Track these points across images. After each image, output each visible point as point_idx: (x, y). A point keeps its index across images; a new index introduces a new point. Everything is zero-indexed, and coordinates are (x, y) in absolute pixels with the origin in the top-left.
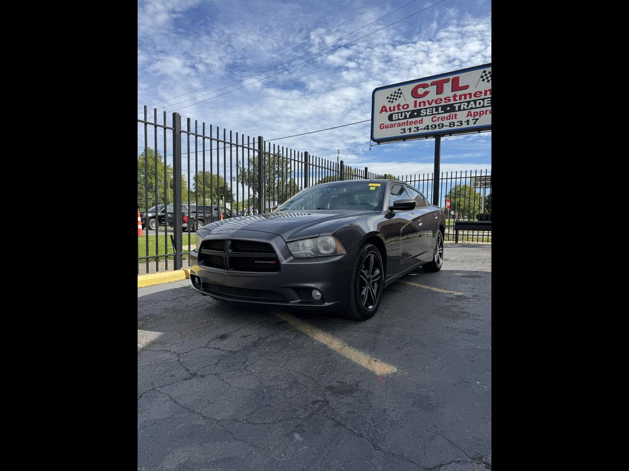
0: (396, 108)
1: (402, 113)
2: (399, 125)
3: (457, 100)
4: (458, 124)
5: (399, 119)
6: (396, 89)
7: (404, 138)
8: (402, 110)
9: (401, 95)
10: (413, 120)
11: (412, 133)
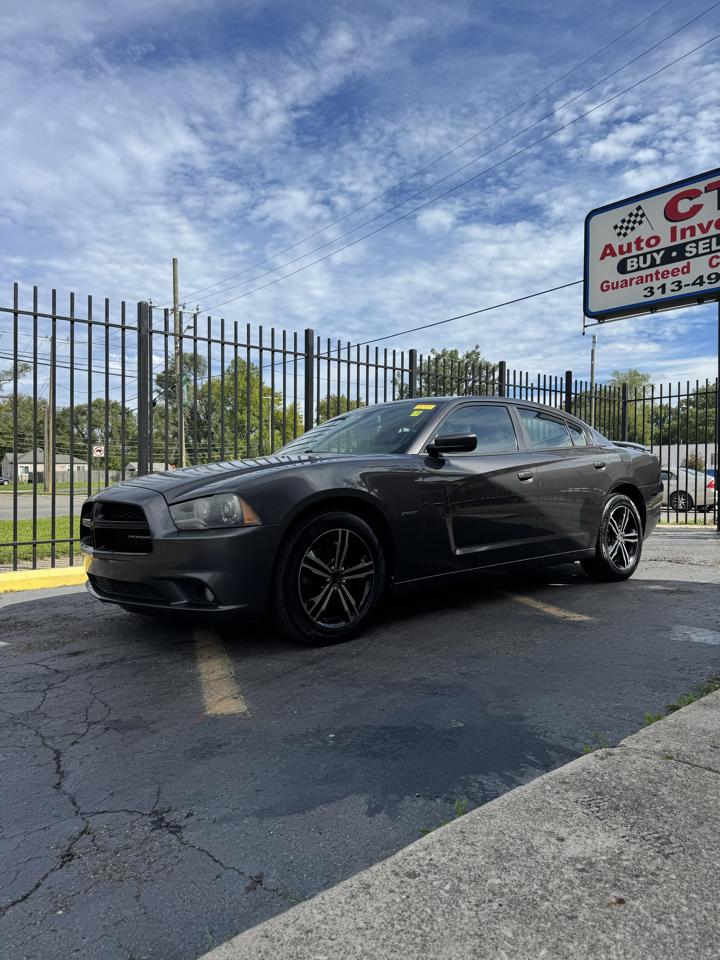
0: (634, 246)
1: (645, 255)
2: (641, 280)
5: (639, 269)
6: (632, 207)
7: (652, 307)
8: (646, 250)
9: (644, 219)
10: (670, 267)
11: (669, 294)
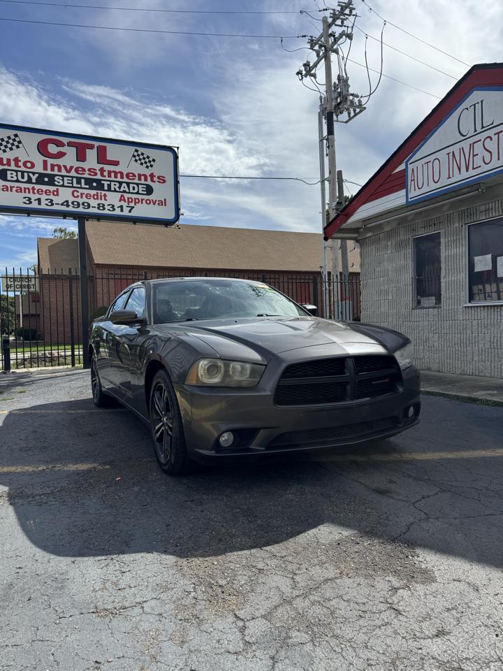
0: (13, 163)
1: (23, 173)
2: (19, 190)
3: (105, 176)
4: (109, 207)
5: (17, 181)
6: (11, 133)
7: (29, 212)
8: (23, 169)
9: (20, 145)
10: (37, 187)
11: (43, 206)
